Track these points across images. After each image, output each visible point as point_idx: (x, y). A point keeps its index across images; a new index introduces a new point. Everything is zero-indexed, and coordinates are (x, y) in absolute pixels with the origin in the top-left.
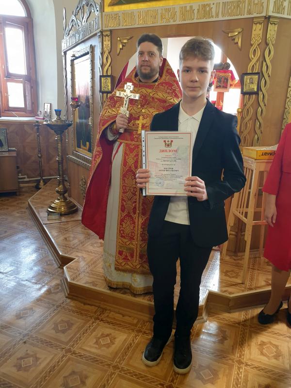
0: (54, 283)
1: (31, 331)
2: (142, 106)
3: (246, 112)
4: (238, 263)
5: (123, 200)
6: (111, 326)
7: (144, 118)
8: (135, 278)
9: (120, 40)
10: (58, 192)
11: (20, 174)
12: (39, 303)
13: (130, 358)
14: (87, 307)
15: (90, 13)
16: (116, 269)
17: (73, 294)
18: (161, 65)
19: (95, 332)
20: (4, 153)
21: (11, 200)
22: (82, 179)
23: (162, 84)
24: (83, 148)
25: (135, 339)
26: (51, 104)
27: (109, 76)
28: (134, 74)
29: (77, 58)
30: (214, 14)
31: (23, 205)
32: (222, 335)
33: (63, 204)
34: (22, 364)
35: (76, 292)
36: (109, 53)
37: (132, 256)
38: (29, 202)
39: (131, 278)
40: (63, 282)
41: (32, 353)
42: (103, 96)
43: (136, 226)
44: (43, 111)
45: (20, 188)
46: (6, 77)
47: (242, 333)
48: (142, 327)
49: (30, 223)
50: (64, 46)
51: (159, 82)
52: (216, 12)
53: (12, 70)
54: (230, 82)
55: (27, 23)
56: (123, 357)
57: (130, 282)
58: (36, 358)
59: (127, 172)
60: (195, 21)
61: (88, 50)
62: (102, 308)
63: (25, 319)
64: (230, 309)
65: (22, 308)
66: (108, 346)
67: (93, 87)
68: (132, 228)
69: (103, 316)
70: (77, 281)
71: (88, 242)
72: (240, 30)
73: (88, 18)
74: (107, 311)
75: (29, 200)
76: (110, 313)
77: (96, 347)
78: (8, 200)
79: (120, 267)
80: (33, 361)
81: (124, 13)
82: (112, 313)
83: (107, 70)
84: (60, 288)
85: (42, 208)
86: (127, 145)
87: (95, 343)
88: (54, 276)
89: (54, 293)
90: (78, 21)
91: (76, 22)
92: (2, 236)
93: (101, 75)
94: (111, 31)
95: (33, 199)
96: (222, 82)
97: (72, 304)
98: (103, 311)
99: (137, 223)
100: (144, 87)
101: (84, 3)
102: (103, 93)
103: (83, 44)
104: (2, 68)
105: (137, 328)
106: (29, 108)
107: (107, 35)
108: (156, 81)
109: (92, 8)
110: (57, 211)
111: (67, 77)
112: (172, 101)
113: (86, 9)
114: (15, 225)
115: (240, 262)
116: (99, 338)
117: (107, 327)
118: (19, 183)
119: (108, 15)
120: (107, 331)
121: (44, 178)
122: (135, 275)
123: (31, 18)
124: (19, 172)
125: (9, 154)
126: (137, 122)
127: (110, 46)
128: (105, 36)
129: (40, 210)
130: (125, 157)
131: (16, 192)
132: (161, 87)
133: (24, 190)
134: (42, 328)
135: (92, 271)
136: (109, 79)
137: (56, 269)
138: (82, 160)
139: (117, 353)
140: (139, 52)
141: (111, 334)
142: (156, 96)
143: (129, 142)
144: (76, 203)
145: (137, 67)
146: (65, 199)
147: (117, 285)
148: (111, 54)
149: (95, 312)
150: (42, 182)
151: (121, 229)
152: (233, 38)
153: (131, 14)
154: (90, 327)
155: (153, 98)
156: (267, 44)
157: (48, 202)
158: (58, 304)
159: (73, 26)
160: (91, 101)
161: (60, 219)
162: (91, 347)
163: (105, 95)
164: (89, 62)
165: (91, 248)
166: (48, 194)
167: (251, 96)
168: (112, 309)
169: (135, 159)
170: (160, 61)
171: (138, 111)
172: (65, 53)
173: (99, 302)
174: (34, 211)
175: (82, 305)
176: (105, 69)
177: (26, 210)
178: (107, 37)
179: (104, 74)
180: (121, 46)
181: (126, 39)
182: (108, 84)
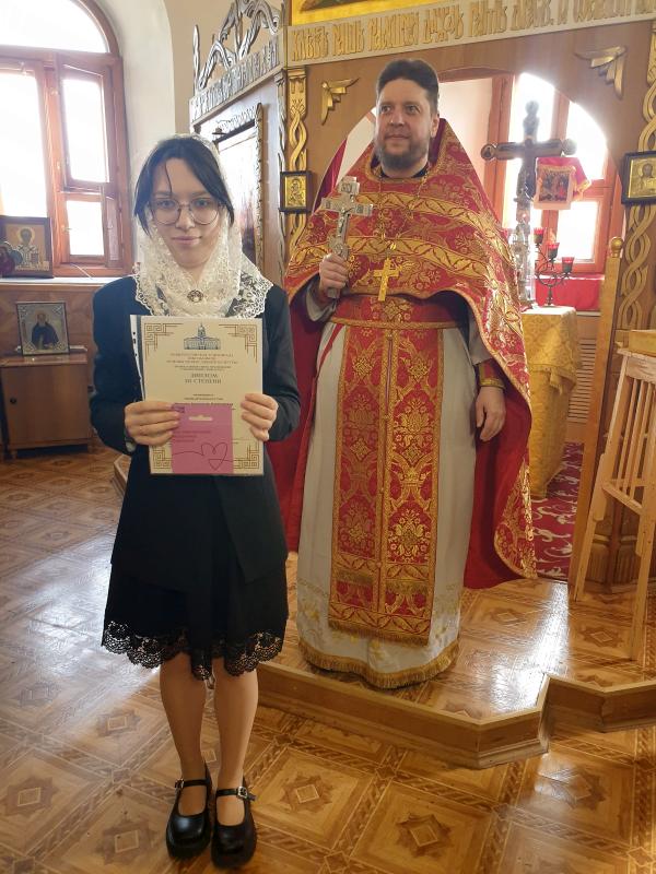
1: (132, 766)
2: (391, 235)
3: (633, 247)
4: (613, 610)
5: (344, 461)
6: (318, 757)
7: (395, 263)
8: (379, 651)
9: (328, 89)
12: (148, 699)
13: (371, 838)
15: (257, 32)
16: (330, 624)
18: (434, 134)
19: (281, 772)
20: (59, 357)
21: (75, 462)
23: (436, 179)
25: (378, 792)
27: (301, 173)
28: (370, 160)
29: (226, 136)
30: (554, 15)
31: (102, 474)
32: (590, 787)
34: (116, 845)
36: (303, 119)
37: (369, 597)
38: (117, 466)
39: (368, 651)
41: (136, 820)
42: (287, 221)
43: (378, 523)
46: (65, 189)
47: (639, 782)
48: (391, 762)
50: (195, 113)
51: (430, 175)
52: (560, 9)
53: (77, 174)
54: (572, 185)
55: (110, 67)
56: (352, 834)
57: (365, 660)
58: (148, 830)
59: (354, 394)
60: (509, 34)
61: (253, 115)
62: (292, 714)
63: (118, 737)
64: (604, 723)
65: (110, 711)
66: (315, 807)
67: (263, 201)
68: (368, 529)
69: (297, 735)
72: (618, 50)
73: (252, 43)
74: (307, 722)
75: (116, 463)
76: (314, 726)
77: (286, 810)
78: (69, 462)
79: (341, 622)
80: (140, 839)
81: (339, 26)
82: (319, 726)
83: (298, 158)
86: (355, 330)
87: (283, 799)
90: (227, 52)
91: (223, 55)
92: (58, 542)
93: (284, 170)
94: (307, 68)
96: (554, 188)
98: (297, 722)
99: (378, 517)
100: (392, 189)
101: (243, 8)
102: (288, 212)
104: (56, 169)
105: (381, 765)
106: (114, 256)
107: (298, 79)
108: (421, 174)
109: (262, 19)
112: (463, 218)
113: (247, 22)
114: (86, 518)
115: (616, 606)
116: (292, 787)
117: (308, 761)
119: (300, 32)
120: (311, 770)
122: (376, 642)
123: (119, 56)
125: (71, 359)
126: (377, 273)
127: (304, 102)
128: (294, 81)
130: (349, 359)
131: (86, 445)
132: (436, 186)
134: (158, 760)
136: (303, 180)
139: (336, 826)
140: (382, 104)
141: (319, 778)
142: (423, 209)
143: (358, 323)
145: (376, 144)
147: (333, 663)
148: (306, 121)
149: (279, 724)
151: (341, 531)
152: (603, 69)
153: (355, 28)
154: (268, 759)
155: (417, 215)
159: (215, 64)
160: (257, 234)
162: (275, 808)
163: (293, 216)
164: (254, 143)
167: (647, 208)
168: (318, 716)
169: (374, 361)
170: (432, 123)
171: (381, 247)
172: (198, 127)
173: (287, 699)
176: (293, 158)
177: (111, 486)
178: (297, 83)
179: (291, 170)
180: (330, 104)
181: (341, 86)
182: (299, 191)
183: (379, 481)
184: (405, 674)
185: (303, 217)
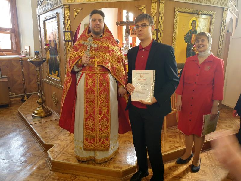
0: (41, 162)
2: (96, 51)
8: (97, 154)
9: (75, 10)
10: (38, 103)
11: (10, 93)
14: (65, 175)
16: (84, 149)
17: (55, 168)
21: (5, 110)
22: (54, 94)
24: (53, 75)
26: (29, 47)
27: (69, 31)
29: (47, 20)
31: (14, 113)
33: (42, 110)
35: (57, 167)
36: (69, 18)
37: (94, 141)
38: (19, 111)
39: (94, 154)
40: (47, 161)
42: (66, 43)
44: (24, 52)
45: (11, 101)
49: (21, 124)
50: (38, 12)
57: (94, 156)
59: (88, 90)
61: (55, 15)
62: (74, 175)
68: (93, 123)
70: (58, 159)
71: (61, 133)
72: (145, 6)
74: (78, 176)
75: (18, 110)
76: (80, 177)
78: (3, 110)
84: (46, 165)
85: (28, 114)
88: (41, 158)
89: (42, 169)
92: (2, 135)
93: (64, 30)
94: (69, 5)
95: (21, 108)
97: (55, 174)
98: (75, 177)
99: (96, 120)
102: (66, 41)
103: (51, 11)
106: (15, 49)
107: (67, 7)
110: (39, 115)
111: (41, 31)
112: (112, 48)
114: (10, 126)
118: (10, 98)
121: (27, 94)
124: (10, 91)
125: (2, 80)
127: (69, 13)
128: (66, 8)
129: (27, 115)
130: (86, 81)
131: (8, 105)
133: (13, 103)
135: (66, 152)
136: (70, 33)
137: (42, 153)
138: (54, 82)
143: (88, 72)
144: (50, 109)
146: (43, 107)
148: (70, 18)
149: (70, 178)
150: (26, 97)
151: (86, 125)
152: (141, 10)
156: (160, 14)
157: (32, 110)
158: (46, 175)
160: (58, 46)
161: (41, 120)
163: (67, 42)
164: (56, 22)
165: (63, 137)
166: (31, 104)
168: (81, 174)
169: (93, 82)
172: (39, 16)
173: (72, 171)
174: (23, 116)
175: (62, 174)
176: (67, 27)
177: (17, 116)
178: (67, 9)
179: (66, 30)
180: (76, 14)
181: (79, 10)
182: (69, 36)
183: (96, 111)
184: (103, 159)
185: (70, 43)
